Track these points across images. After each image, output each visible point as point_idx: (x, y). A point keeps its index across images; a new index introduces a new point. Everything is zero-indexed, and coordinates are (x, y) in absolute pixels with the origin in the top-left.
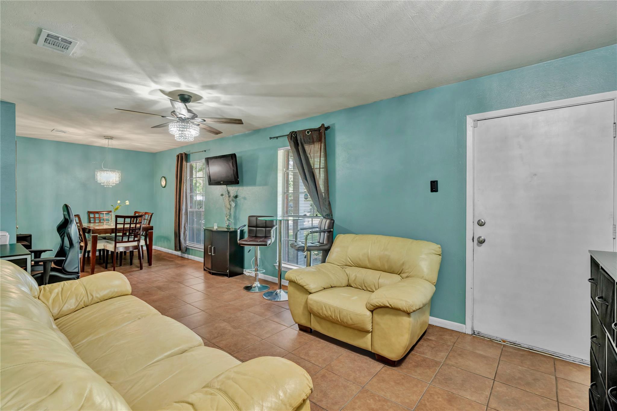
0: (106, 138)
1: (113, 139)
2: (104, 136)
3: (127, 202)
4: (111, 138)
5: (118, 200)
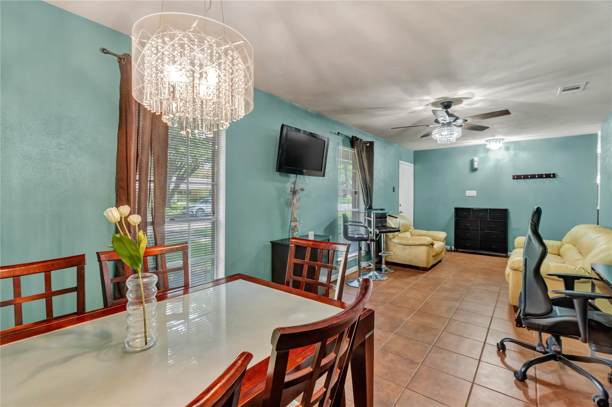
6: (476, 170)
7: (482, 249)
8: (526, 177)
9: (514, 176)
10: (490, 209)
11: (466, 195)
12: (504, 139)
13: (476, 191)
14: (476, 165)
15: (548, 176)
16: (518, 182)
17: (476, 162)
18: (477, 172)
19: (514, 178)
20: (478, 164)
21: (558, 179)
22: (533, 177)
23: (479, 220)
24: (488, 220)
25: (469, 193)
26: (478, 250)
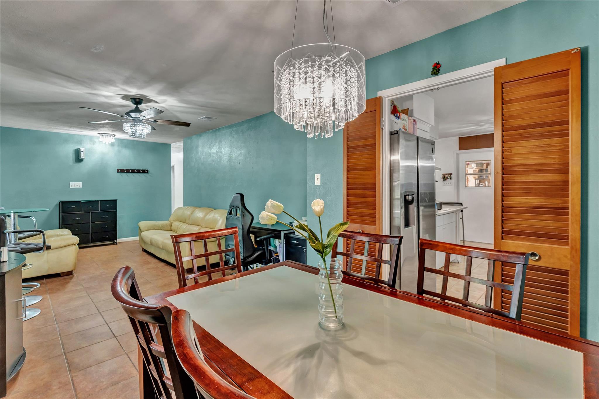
6: (81, 160)
7: (93, 241)
8: (128, 171)
9: (118, 170)
10: (101, 201)
11: (70, 187)
12: (116, 135)
13: (81, 183)
14: (82, 156)
15: (144, 171)
16: (121, 175)
17: (83, 152)
18: (83, 163)
19: (118, 172)
20: (85, 155)
21: (149, 174)
22: (133, 171)
23: (90, 213)
24: (100, 211)
25: (73, 185)
26: (89, 243)
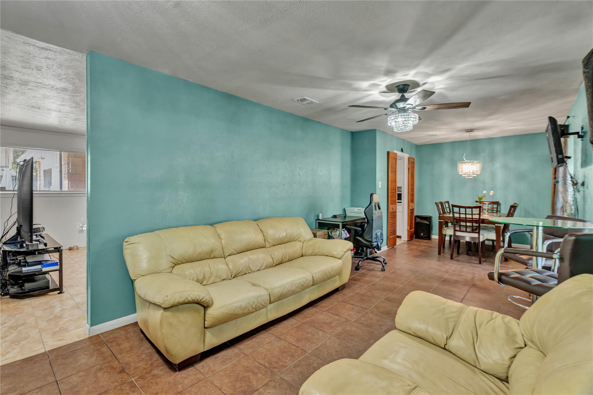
0: (466, 132)
1: (473, 131)
2: (466, 130)
3: (491, 192)
4: (471, 130)
5: (484, 190)
